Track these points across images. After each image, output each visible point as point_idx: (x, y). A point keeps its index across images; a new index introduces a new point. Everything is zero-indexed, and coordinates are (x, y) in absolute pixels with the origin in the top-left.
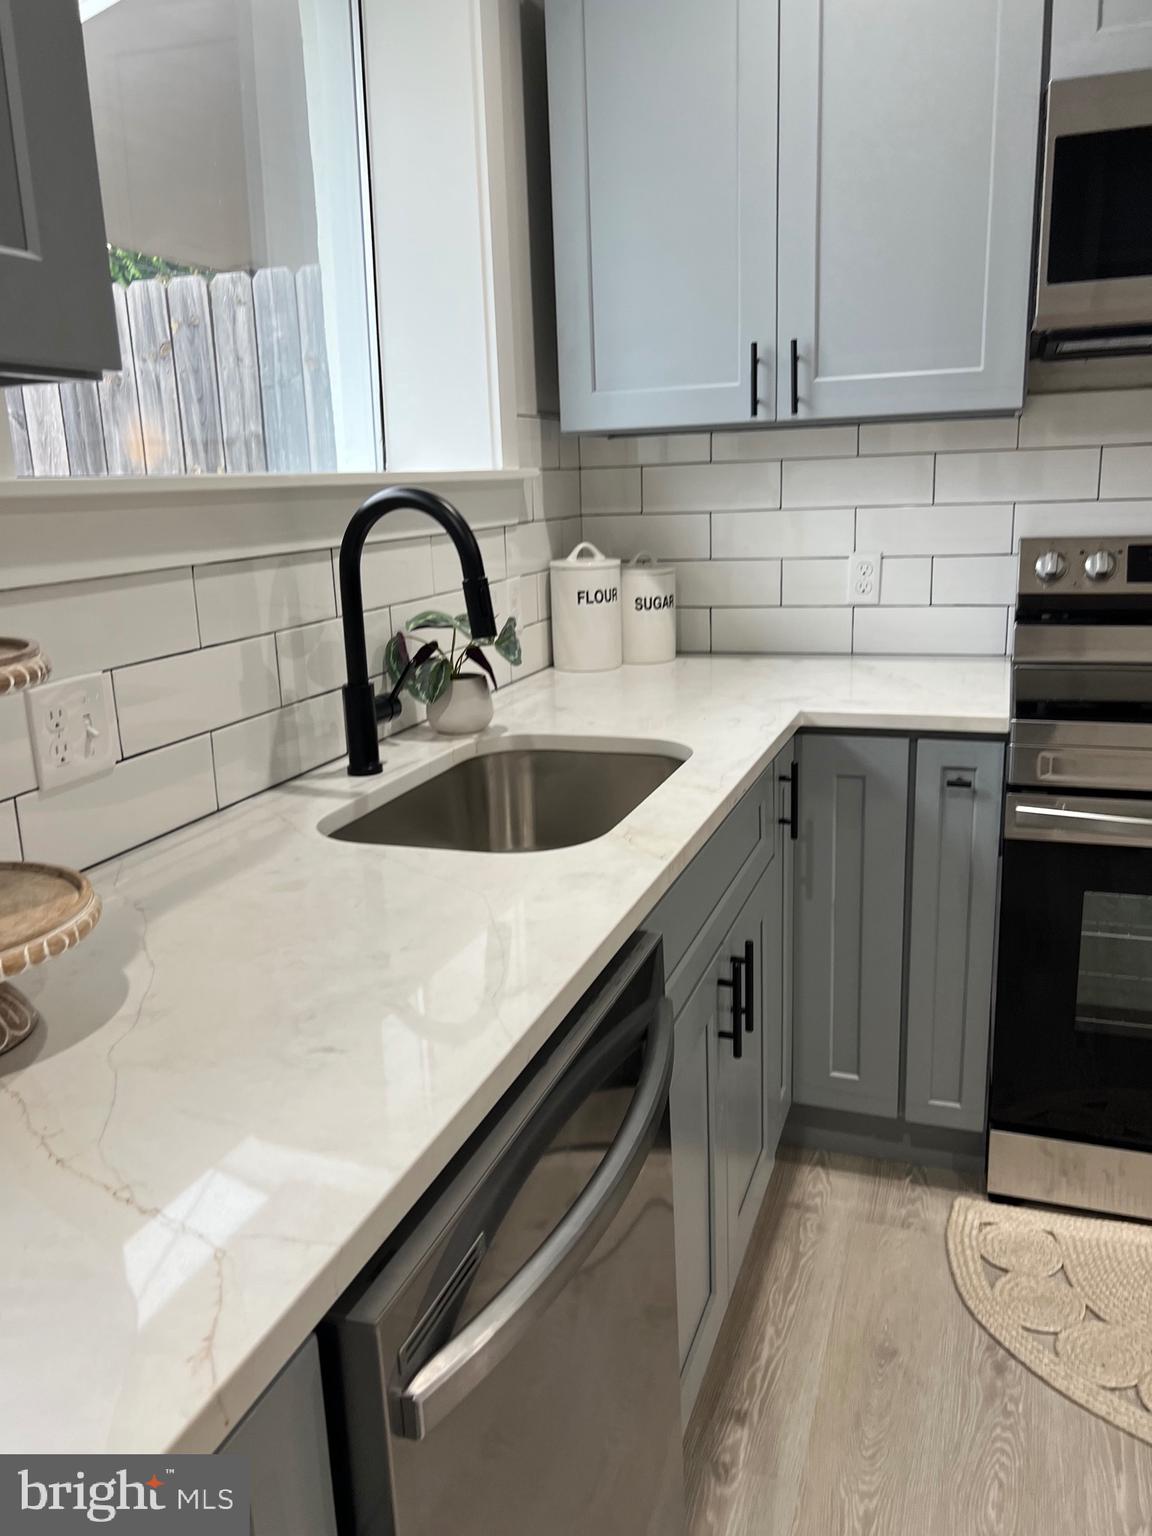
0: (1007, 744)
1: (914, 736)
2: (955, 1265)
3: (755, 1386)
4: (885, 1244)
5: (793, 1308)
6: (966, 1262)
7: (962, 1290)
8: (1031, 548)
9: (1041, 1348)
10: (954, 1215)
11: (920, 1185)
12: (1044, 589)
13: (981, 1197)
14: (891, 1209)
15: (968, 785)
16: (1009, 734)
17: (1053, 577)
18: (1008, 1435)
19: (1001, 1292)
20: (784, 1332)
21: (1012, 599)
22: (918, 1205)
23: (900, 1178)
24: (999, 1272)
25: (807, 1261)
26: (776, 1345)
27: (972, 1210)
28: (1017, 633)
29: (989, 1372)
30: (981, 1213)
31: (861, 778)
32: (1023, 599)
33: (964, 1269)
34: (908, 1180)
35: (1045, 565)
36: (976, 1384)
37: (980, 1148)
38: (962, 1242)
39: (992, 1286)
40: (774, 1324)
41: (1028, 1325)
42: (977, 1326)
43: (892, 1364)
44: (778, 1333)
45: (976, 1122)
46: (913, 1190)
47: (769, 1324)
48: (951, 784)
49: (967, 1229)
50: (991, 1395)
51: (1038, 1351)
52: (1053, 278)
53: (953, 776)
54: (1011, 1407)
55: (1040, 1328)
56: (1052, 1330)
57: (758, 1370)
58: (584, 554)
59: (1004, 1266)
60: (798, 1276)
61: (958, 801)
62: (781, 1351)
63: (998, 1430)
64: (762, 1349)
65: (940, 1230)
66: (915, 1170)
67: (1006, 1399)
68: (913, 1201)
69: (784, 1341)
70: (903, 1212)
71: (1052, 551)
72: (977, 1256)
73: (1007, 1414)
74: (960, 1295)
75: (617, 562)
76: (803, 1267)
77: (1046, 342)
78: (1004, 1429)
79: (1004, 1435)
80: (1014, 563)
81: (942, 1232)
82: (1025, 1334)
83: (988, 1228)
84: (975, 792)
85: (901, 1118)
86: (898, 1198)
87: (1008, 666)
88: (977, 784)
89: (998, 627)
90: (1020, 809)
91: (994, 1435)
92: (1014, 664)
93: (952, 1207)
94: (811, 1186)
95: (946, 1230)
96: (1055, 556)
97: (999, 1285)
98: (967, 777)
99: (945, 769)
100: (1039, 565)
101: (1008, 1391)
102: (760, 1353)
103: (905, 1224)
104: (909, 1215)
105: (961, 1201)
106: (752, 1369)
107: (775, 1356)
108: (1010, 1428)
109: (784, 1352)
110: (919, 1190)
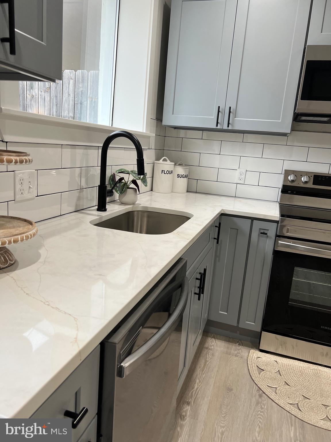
0: (278, 224)
1: (253, 219)
2: (249, 367)
3: (193, 395)
4: (231, 360)
5: (204, 375)
6: (252, 367)
7: (251, 374)
8: (287, 173)
9: (272, 391)
10: (250, 354)
11: (241, 345)
12: (289, 184)
13: (257, 350)
14: (232, 351)
15: (266, 234)
16: (279, 221)
17: (293, 181)
18: (262, 414)
19: (262, 375)
20: (202, 381)
21: (281, 186)
22: (240, 350)
23: (235, 343)
24: (262, 370)
25: (208, 363)
26: (199, 385)
27: (255, 354)
28: (281, 196)
29: (257, 397)
30: (257, 354)
31: (237, 230)
32: (284, 186)
33: (252, 369)
34: (238, 344)
35: (291, 178)
36: (254, 400)
37: (259, 337)
38: (252, 361)
39: (259, 374)
40: (199, 379)
41: (269, 385)
42: (255, 384)
43: (231, 392)
44: (200, 382)
45: (259, 329)
46: (239, 347)
47: (197, 379)
48: (261, 233)
49: (253, 358)
50: (258, 403)
51: (271, 392)
52: (302, 99)
53: (262, 231)
54: (263, 406)
55: (272, 386)
56: (275, 387)
57: (194, 391)
58: (165, 160)
59: (263, 369)
60: (206, 366)
61: (263, 238)
62: (200, 386)
63: (259, 412)
64: (195, 386)
65: (246, 358)
66: (240, 341)
67: (262, 404)
68: (239, 350)
69: (201, 384)
70: (236, 352)
71: (293, 174)
72: (256, 366)
73: (262, 408)
74: (250, 375)
75: (174, 163)
76: (208, 364)
77: (298, 116)
78: (261, 412)
79: (261, 414)
80: (282, 176)
81: (246, 359)
82: (268, 387)
83: (259, 358)
84: (268, 236)
85: (238, 326)
86: (234, 348)
87: (278, 204)
88: (268, 234)
89: (276, 194)
90: (279, 242)
91: (258, 413)
92: (280, 204)
93: (249, 352)
94: (211, 343)
95: (248, 358)
96: (294, 175)
97: (261, 374)
98: (266, 232)
99: (260, 229)
100: (289, 178)
101: (262, 402)
102: (194, 387)
103: (236, 356)
104: (238, 353)
105: (252, 351)
106: (192, 391)
107: (198, 388)
108: (263, 412)
109: (201, 387)
110: (240, 347)
